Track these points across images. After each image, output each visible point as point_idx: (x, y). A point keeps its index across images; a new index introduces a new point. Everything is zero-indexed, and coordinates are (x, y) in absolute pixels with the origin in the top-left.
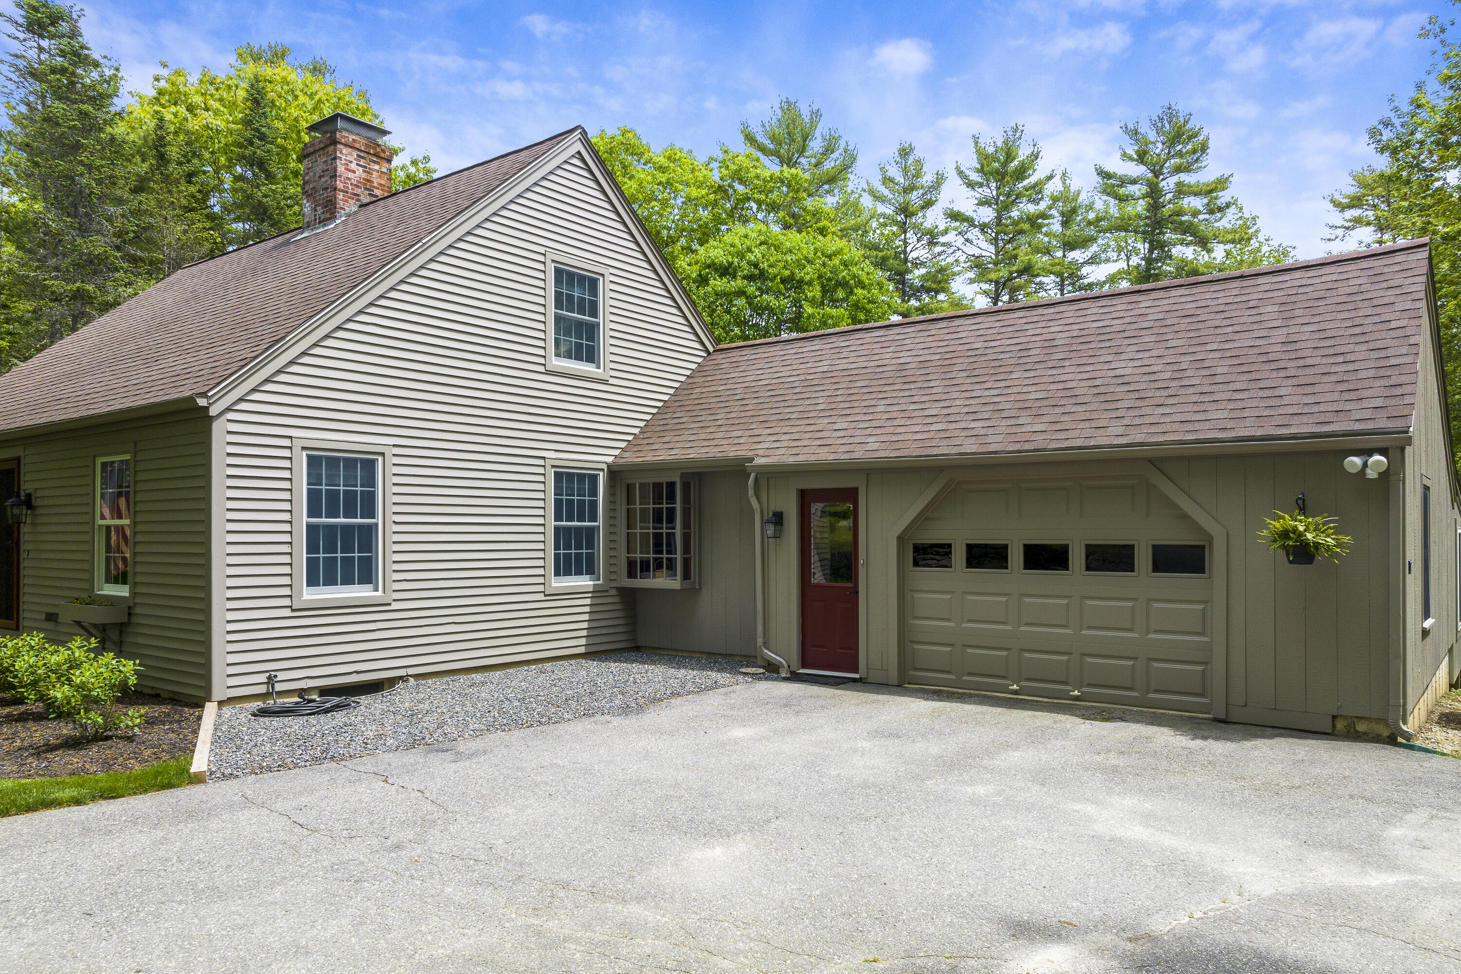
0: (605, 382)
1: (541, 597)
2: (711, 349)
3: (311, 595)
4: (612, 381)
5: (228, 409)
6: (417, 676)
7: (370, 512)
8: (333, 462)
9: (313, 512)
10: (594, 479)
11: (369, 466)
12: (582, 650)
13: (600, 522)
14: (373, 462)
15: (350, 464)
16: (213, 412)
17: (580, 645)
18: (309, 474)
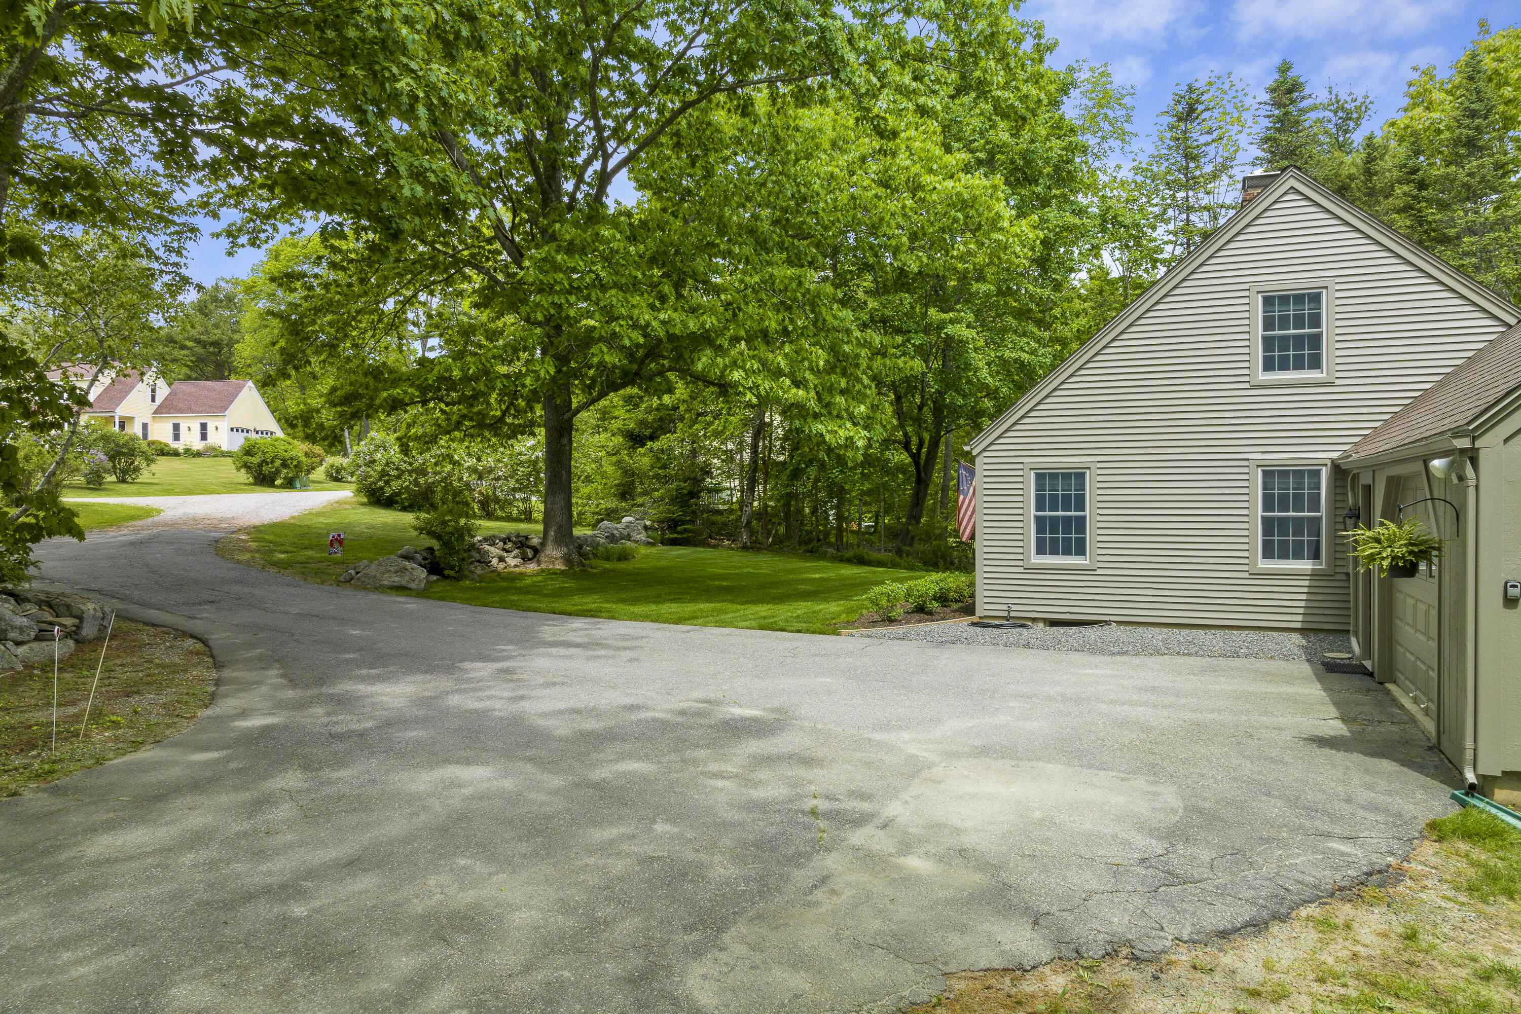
0: (1332, 384)
1: (1246, 575)
2: (1512, 321)
3: (1037, 560)
4: (1338, 382)
5: (984, 450)
6: (1119, 623)
7: (1081, 506)
8: (1053, 476)
9: (1040, 506)
10: (1317, 473)
11: (1081, 477)
12: (1298, 625)
13: (1323, 512)
14: (1084, 474)
15: (1066, 476)
16: (974, 453)
17: (1297, 621)
18: (1037, 484)
